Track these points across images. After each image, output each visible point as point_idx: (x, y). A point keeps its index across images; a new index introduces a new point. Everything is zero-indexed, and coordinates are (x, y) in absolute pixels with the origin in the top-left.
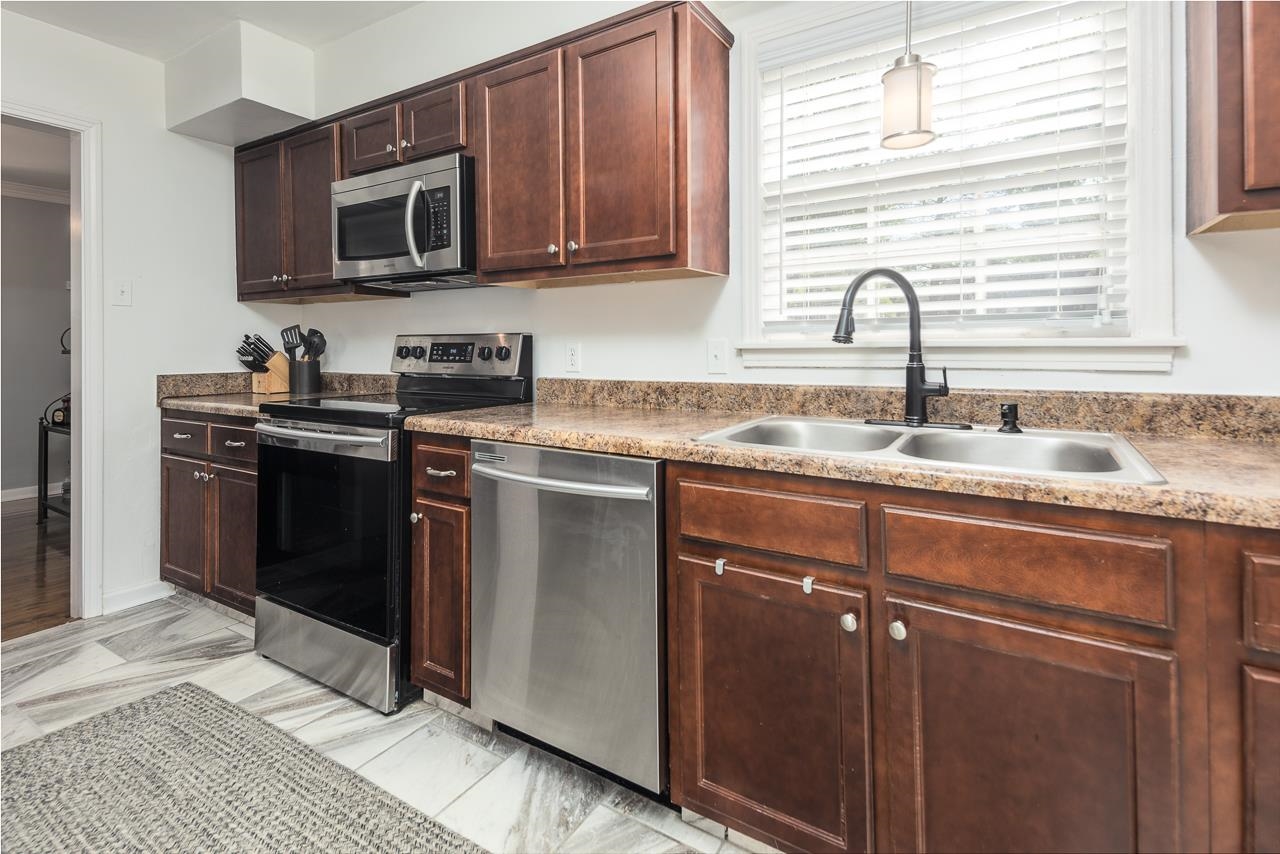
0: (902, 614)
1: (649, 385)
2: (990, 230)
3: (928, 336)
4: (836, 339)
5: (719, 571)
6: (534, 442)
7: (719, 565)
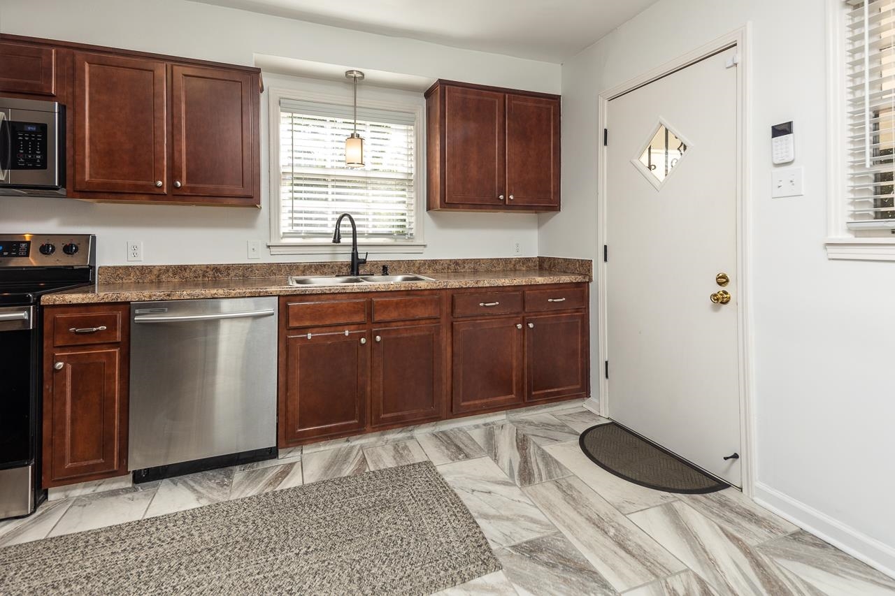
0: (378, 333)
1: (207, 266)
2: (373, 202)
3: (359, 240)
4: (334, 242)
5: (309, 338)
6: (189, 298)
7: (309, 336)
